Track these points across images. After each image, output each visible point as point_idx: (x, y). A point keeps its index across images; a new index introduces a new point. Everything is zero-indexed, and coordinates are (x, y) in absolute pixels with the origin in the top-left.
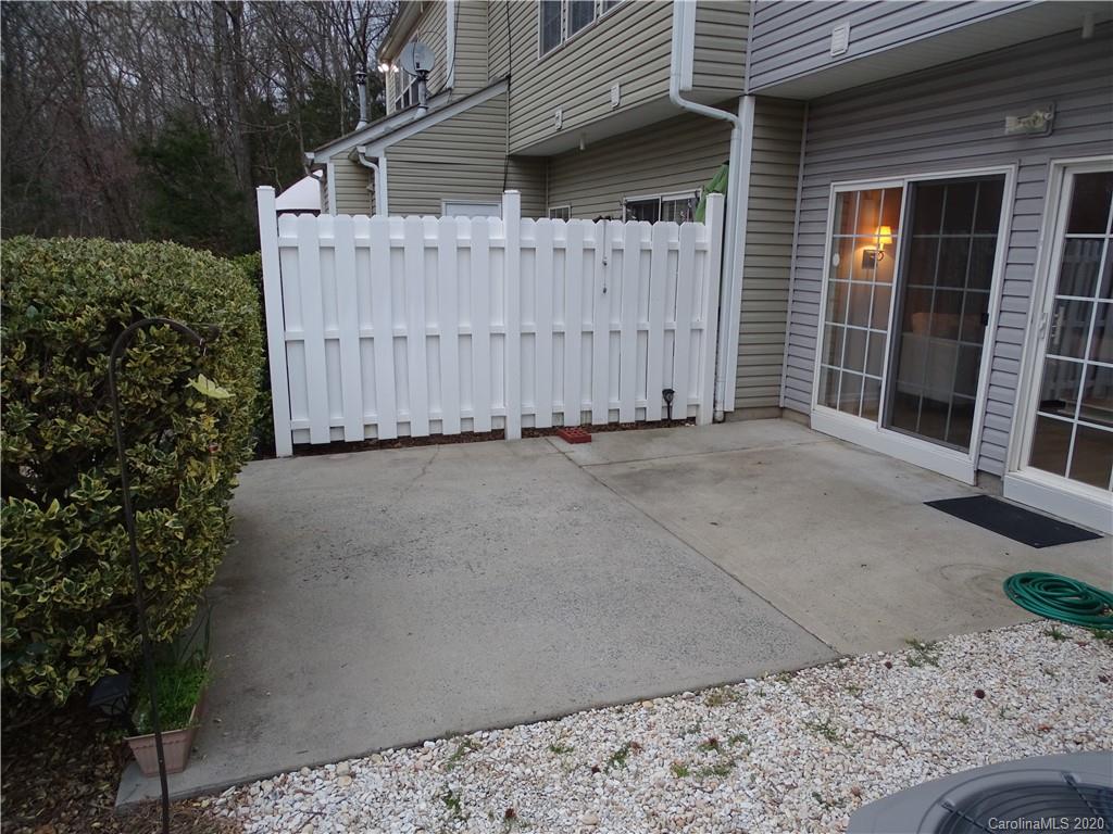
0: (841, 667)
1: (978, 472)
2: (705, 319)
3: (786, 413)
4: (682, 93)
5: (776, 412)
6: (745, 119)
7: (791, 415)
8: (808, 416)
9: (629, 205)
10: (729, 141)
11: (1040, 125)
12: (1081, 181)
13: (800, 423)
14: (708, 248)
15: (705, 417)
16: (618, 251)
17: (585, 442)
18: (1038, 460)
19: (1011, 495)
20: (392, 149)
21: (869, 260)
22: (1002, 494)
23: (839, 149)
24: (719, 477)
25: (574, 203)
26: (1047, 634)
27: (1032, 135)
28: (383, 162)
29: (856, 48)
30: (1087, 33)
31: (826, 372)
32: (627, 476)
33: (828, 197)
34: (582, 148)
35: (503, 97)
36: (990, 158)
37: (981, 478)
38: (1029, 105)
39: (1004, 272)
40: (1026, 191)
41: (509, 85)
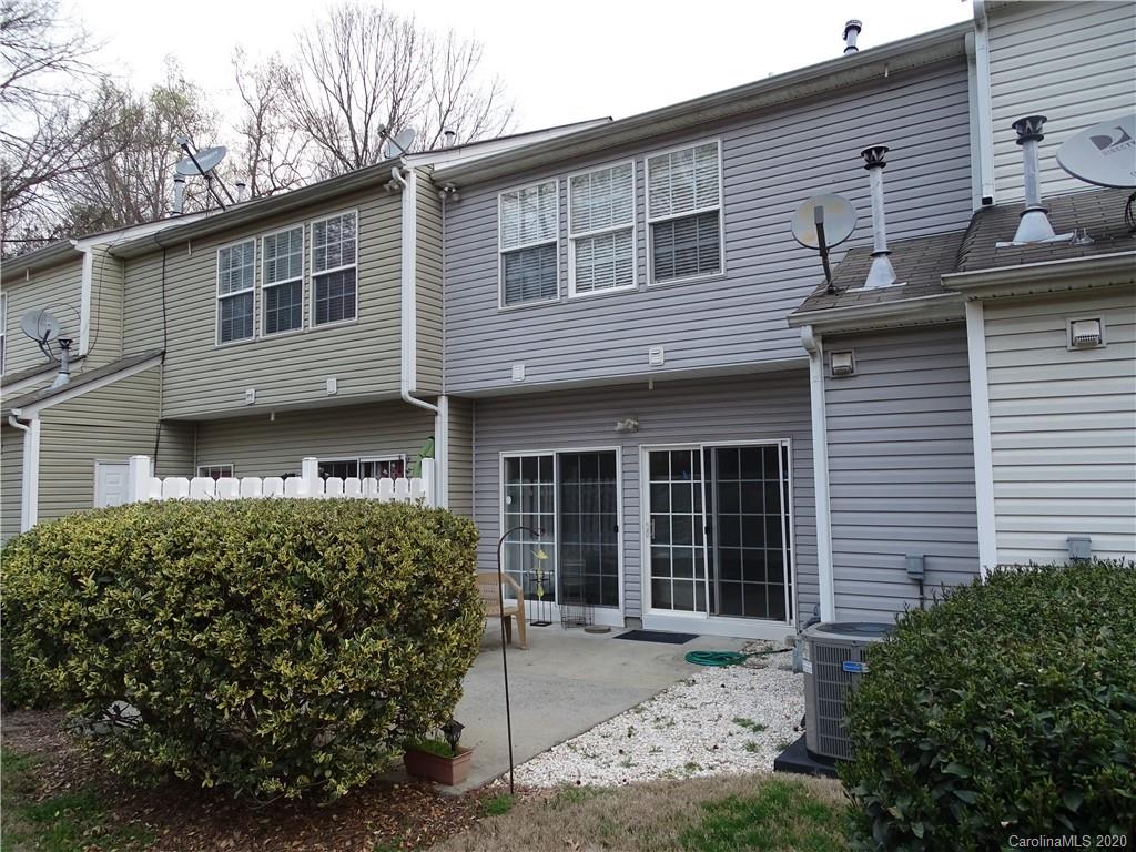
0: (666, 692)
1: (626, 618)
4: (411, 393)
6: (443, 407)
9: (319, 465)
11: (630, 427)
12: (652, 455)
18: (655, 605)
19: (647, 627)
20: (47, 413)
22: (642, 627)
23: (495, 431)
25: (237, 462)
26: (721, 667)
27: (627, 431)
28: (36, 425)
29: (529, 379)
30: (651, 387)
33: (498, 460)
34: (272, 419)
35: (157, 369)
36: (605, 442)
37: (629, 621)
38: (622, 416)
39: (623, 502)
40: (627, 459)
41: (164, 359)
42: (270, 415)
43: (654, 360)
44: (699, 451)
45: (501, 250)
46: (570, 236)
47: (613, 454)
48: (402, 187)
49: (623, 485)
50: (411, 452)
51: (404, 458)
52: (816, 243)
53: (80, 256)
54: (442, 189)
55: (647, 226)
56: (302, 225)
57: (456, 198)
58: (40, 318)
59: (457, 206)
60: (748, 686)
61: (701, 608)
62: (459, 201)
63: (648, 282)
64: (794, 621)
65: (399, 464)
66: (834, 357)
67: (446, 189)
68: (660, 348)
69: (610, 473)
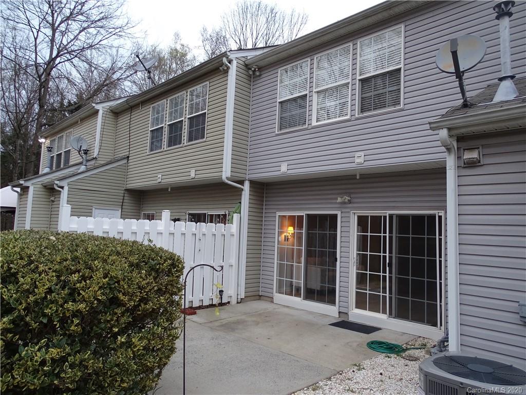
0: (341, 374)
1: (340, 312)
2: (233, 261)
3: (262, 298)
4: (227, 178)
5: (258, 297)
6: (247, 187)
7: (265, 298)
8: (273, 298)
9: (189, 214)
10: (241, 195)
11: (346, 200)
12: (359, 217)
13: (268, 301)
14: (235, 234)
15: (234, 301)
16: (204, 235)
17: (194, 314)
18: (357, 307)
19: (352, 319)
20: (71, 183)
21: (287, 239)
22: (348, 319)
24: (257, 323)
25: (157, 211)
26: (386, 357)
27: (344, 203)
28: (66, 188)
29: (290, 172)
30: (358, 177)
31: (278, 280)
32: (222, 326)
33: (276, 217)
34: (169, 190)
35: (125, 165)
36: (331, 209)
37: (341, 314)
38: (341, 194)
39: (341, 245)
40: (344, 220)
41: (128, 160)
42: (168, 189)
43: (357, 160)
44: (386, 216)
45: (279, 101)
46: (314, 90)
47: (335, 216)
48: (228, 68)
49: (341, 234)
50: (230, 210)
51: (227, 213)
52: (452, 70)
53: (97, 111)
54: (250, 69)
55: (358, 81)
56: (185, 92)
57: (258, 73)
58: (79, 140)
59: (258, 78)
60: (399, 377)
61: (384, 312)
62: (260, 75)
63: (357, 114)
64: (443, 328)
65: (225, 216)
66: (466, 152)
67: (253, 69)
68: (362, 154)
69: (334, 226)
